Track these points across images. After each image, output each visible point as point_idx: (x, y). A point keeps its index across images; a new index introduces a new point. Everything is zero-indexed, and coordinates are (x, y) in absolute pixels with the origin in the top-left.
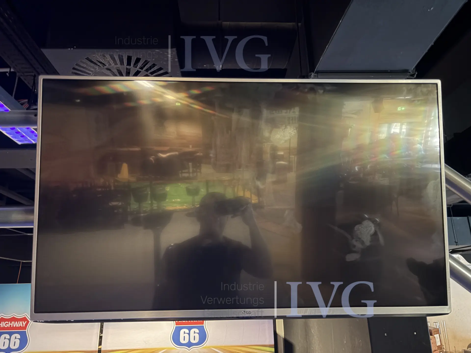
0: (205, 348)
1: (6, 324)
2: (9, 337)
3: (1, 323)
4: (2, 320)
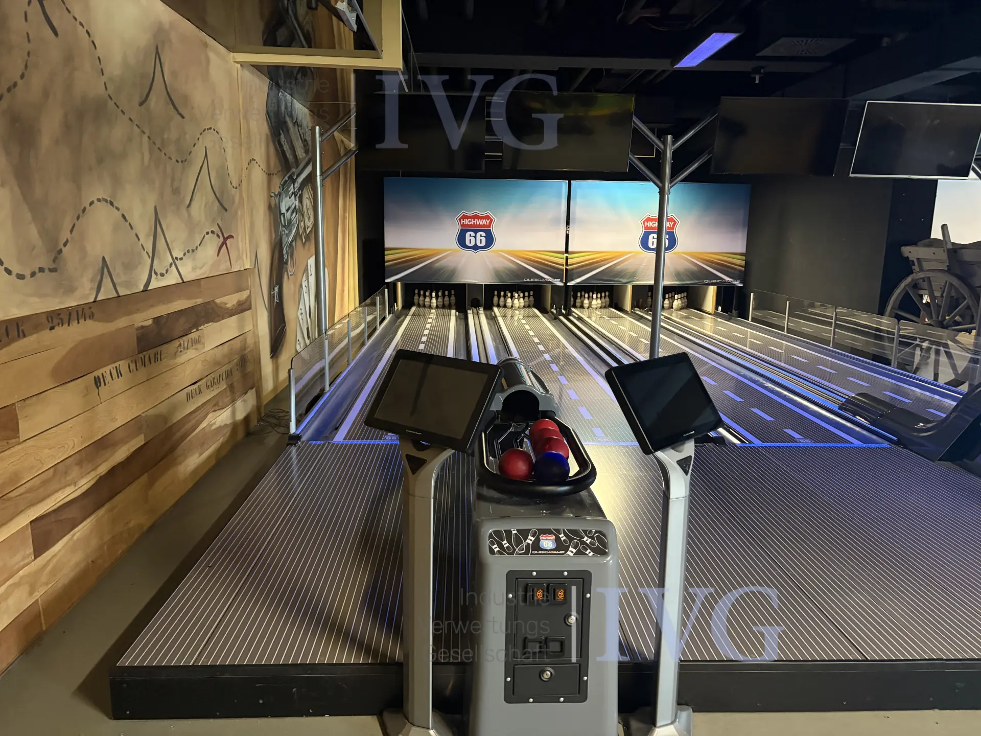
0: (675, 253)
1: (469, 221)
2: (474, 235)
3: (463, 220)
4: (464, 217)
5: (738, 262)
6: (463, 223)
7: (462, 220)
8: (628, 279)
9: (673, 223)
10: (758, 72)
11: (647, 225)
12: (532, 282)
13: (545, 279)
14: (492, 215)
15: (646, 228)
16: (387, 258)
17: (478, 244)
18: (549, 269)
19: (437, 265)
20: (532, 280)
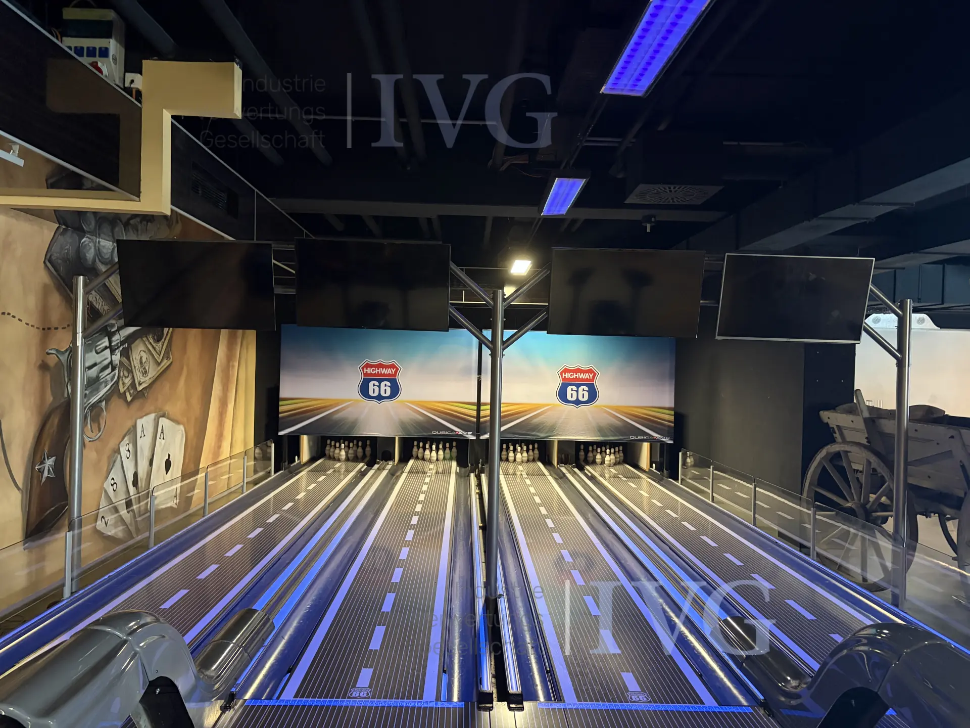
1: (373, 370)
3: (367, 369)
4: (368, 366)
5: (667, 417)
6: (366, 372)
7: (365, 369)
8: (547, 433)
9: (593, 374)
10: (650, 222)
11: (565, 377)
12: (441, 435)
13: (455, 431)
14: (398, 365)
15: (564, 379)
16: (281, 409)
17: (383, 394)
18: (460, 421)
19: (337, 416)
20: (441, 433)
